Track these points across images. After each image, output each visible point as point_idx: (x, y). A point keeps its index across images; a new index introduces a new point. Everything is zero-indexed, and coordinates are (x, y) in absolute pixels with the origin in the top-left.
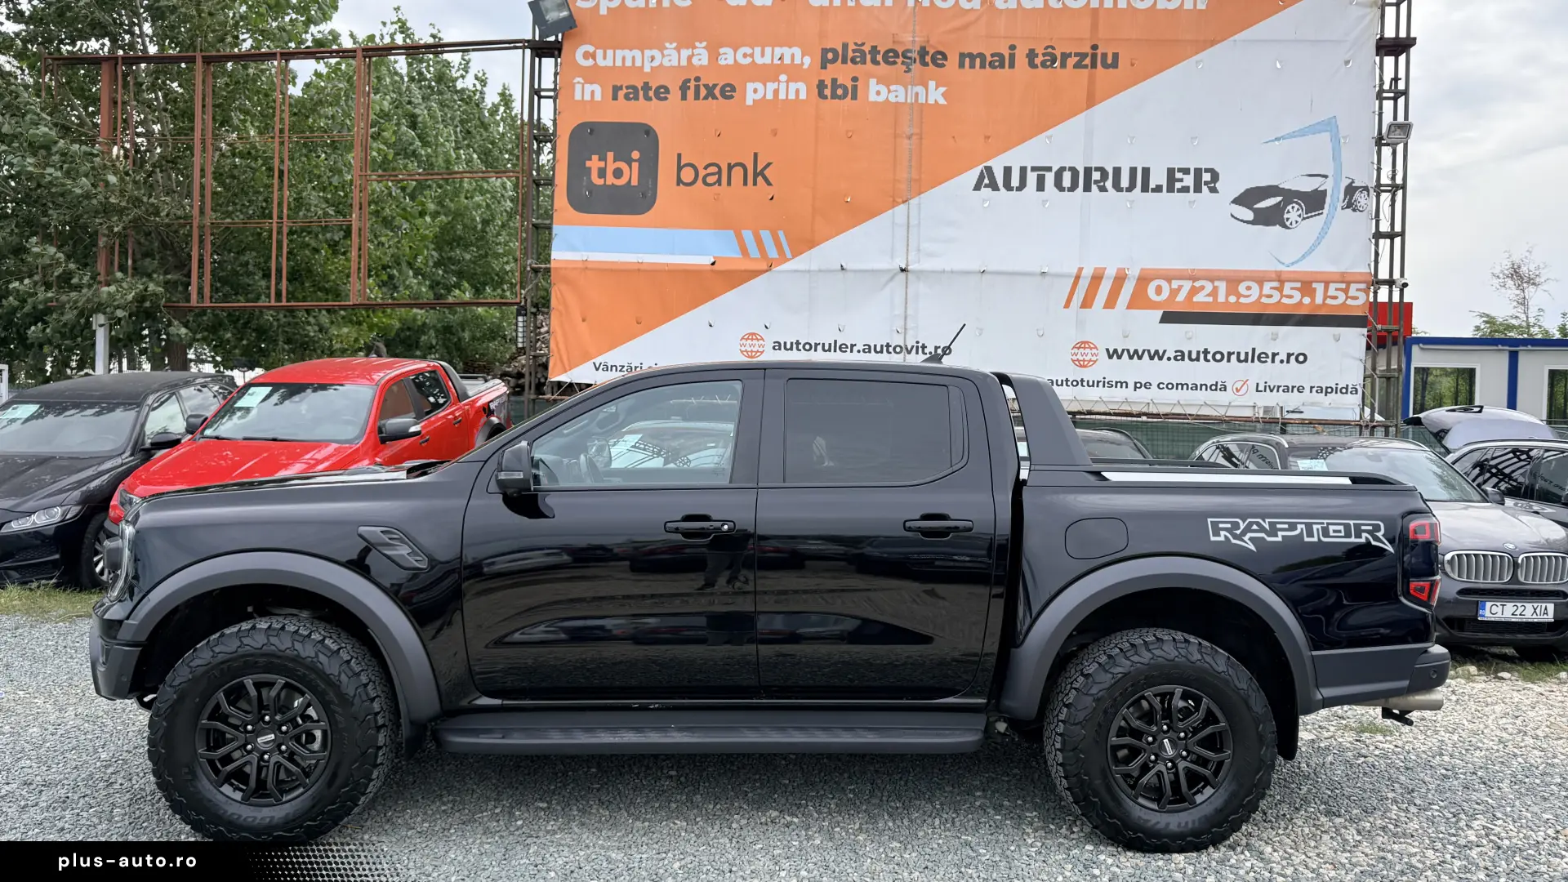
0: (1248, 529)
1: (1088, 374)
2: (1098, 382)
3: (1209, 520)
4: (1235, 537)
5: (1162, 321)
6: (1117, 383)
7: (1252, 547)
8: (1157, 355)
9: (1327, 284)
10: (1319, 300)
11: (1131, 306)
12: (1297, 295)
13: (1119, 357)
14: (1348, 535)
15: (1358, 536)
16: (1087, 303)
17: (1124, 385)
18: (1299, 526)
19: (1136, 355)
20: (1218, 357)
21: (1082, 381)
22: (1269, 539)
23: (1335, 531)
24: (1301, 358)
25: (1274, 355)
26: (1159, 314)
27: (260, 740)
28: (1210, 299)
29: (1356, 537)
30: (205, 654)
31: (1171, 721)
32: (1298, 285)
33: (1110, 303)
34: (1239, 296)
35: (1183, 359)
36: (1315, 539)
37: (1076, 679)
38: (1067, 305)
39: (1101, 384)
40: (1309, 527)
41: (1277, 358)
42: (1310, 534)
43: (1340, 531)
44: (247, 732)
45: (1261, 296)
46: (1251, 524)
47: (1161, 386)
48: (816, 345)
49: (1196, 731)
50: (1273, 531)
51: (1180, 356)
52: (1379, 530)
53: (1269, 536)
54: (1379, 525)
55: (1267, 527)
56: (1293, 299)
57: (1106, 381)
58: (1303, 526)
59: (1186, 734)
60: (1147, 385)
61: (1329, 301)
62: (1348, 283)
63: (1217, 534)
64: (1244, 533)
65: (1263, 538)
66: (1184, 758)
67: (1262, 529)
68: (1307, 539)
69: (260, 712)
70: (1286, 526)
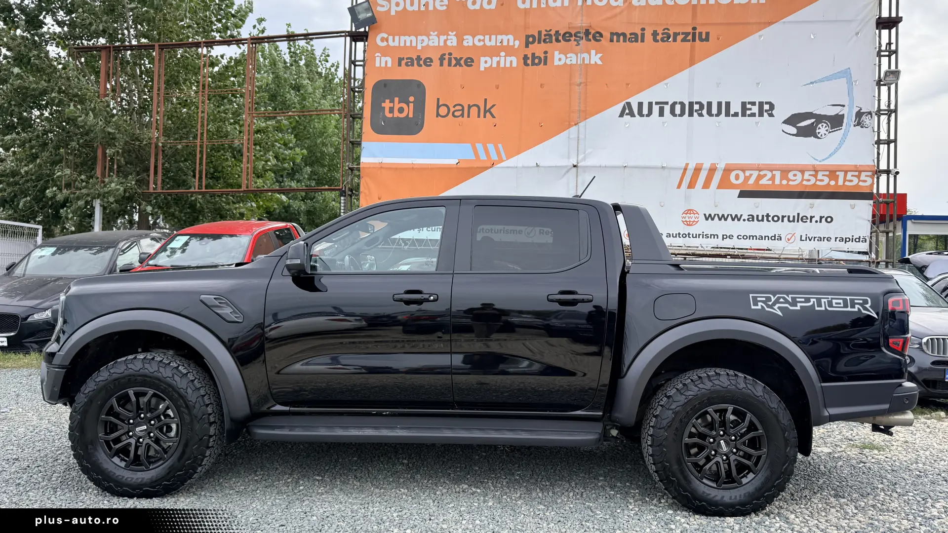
0: (777, 301)
1: (693, 230)
2: (699, 235)
3: (751, 295)
4: (768, 306)
5: (740, 196)
6: (711, 235)
7: (780, 314)
8: (737, 218)
9: (846, 172)
10: (840, 182)
11: (719, 187)
12: (826, 180)
13: (713, 219)
14: (846, 306)
15: (853, 306)
16: (691, 185)
17: (716, 236)
18: (812, 300)
19: (723, 218)
20: (776, 219)
21: (689, 234)
22: (791, 308)
23: (836, 303)
24: (829, 220)
25: (812, 217)
26: (737, 192)
27: (138, 429)
28: (770, 182)
29: (851, 307)
30: (103, 375)
31: (726, 429)
32: (827, 173)
33: (706, 185)
34: (788, 180)
35: (753, 220)
36: (823, 308)
37: (661, 400)
38: (679, 187)
39: (701, 236)
40: (819, 300)
41: (814, 220)
42: (820, 305)
43: (840, 304)
44: (130, 424)
45: (803, 180)
46: (779, 298)
47: (740, 237)
49: (742, 435)
50: (794, 303)
51: (751, 218)
52: (868, 303)
53: (791, 306)
54: (867, 300)
55: (790, 300)
56: (823, 182)
57: (704, 234)
58: (815, 300)
59: (736, 437)
60: (731, 237)
61: (847, 183)
62: (860, 172)
63: (756, 304)
64: (774, 304)
65: (787, 307)
66: (735, 454)
67: (786, 302)
68: (817, 309)
69: (137, 412)
70: (803, 300)
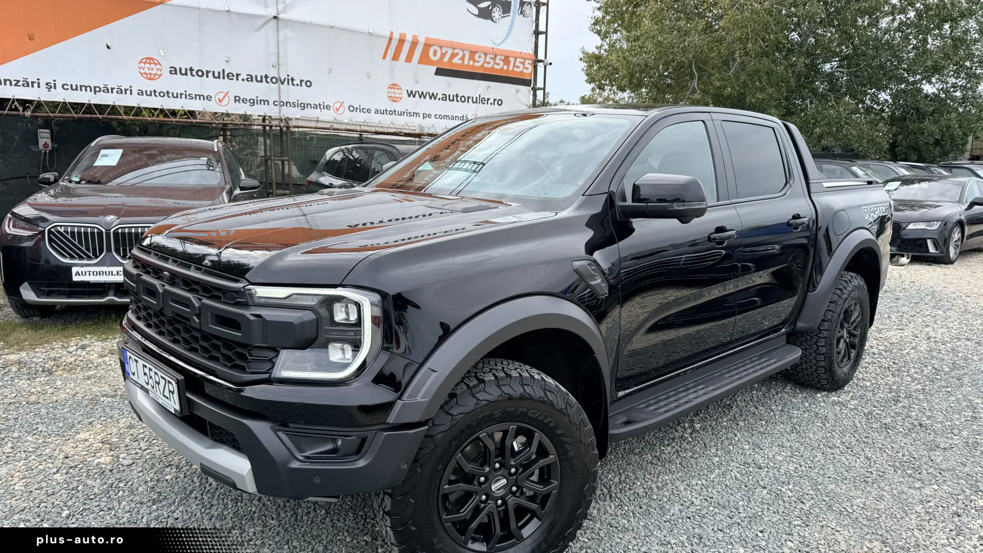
1: (399, 107)
5: (436, 74)
8: (433, 96)
9: (516, 59)
10: (511, 68)
11: (420, 62)
12: (501, 63)
13: (414, 96)
16: (396, 57)
19: (422, 95)
24: (500, 102)
26: (434, 69)
28: (460, 62)
32: (503, 58)
33: (409, 59)
34: (475, 61)
38: (384, 57)
41: (489, 102)
45: (485, 62)
48: (208, 72)
51: (445, 98)
56: (499, 66)
60: (429, 116)
61: (516, 69)
62: (525, 59)
